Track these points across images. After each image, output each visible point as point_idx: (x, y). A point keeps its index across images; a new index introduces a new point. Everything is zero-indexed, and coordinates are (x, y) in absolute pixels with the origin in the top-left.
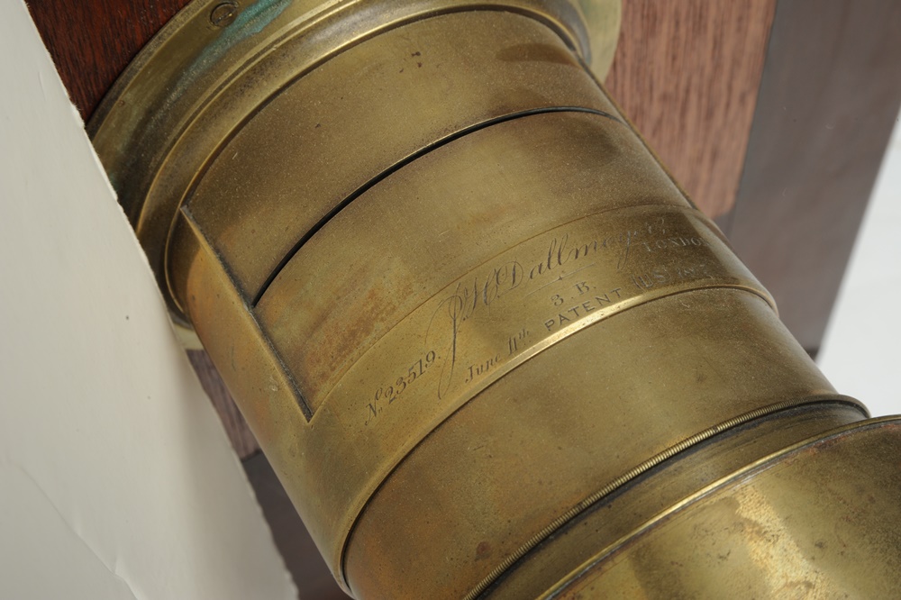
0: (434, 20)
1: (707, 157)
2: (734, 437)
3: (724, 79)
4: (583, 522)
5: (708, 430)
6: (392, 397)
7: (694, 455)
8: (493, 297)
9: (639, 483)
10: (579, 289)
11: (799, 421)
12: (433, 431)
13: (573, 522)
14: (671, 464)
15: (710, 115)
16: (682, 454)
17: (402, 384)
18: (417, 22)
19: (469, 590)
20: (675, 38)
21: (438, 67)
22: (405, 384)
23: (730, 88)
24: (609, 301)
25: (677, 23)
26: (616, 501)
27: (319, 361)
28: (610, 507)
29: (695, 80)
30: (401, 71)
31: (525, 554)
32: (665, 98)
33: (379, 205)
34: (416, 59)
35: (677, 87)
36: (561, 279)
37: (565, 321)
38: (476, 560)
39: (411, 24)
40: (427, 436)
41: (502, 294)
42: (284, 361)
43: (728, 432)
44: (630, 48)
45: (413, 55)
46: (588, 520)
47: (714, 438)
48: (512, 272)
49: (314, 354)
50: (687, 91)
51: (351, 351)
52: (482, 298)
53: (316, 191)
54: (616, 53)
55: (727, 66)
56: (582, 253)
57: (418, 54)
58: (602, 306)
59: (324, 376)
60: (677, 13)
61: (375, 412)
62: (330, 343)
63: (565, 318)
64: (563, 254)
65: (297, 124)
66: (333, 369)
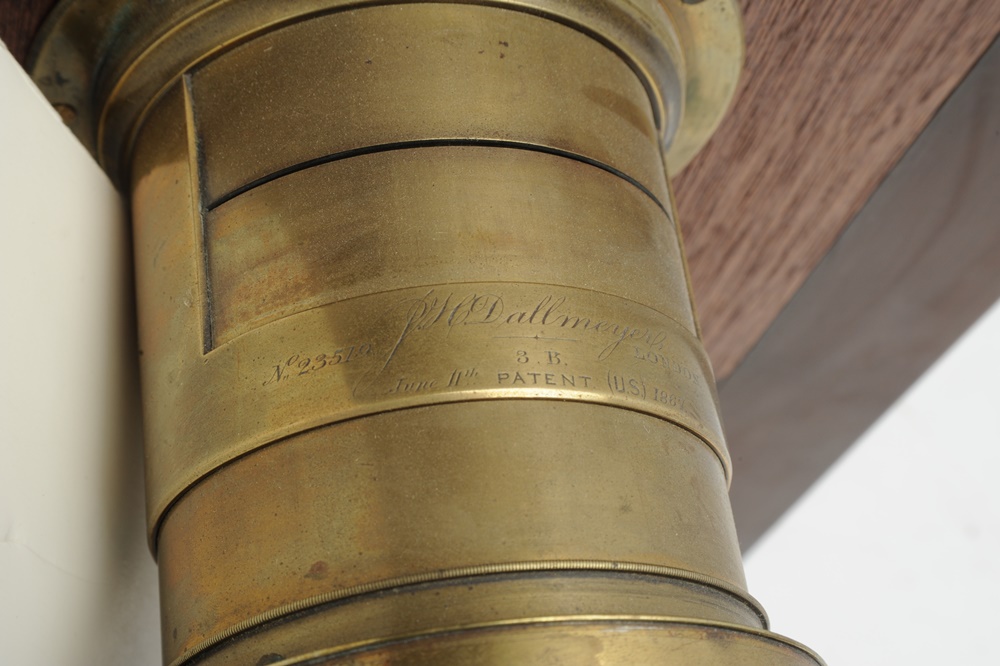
0: (539, 20)
1: (728, 313)
2: (630, 582)
3: (784, 242)
4: (436, 591)
5: (608, 561)
6: (306, 369)
7: (581, 580)
8: (459, 321)
9: (512, 579)
10: (550, 357)
11: (701, 600)
12: (329, 425)
13: (425, 585)
14: (553, 577)
15: (752, 271)
16: (570, 573)
17: (322, 362)
18: (520, 13)
19: (283, 603)
20: (759, 175)
21: (519, 67)
22: (325, 364)
23: (785, 255)
24: (573, 385)
25: (769, 161)
26: (480, 586)
27: (247, 298)
28: (471, 589)
29: (756, 228)
30: (481, 52)
31: (360, 594)
32: (719, 230)
33: (390, 172)
34: (502, 49)
35: (736, 225)
36: (536, 338)
37: (519, 381)
38: (306, 576)
39: (513, 12)
40: (320, 427)
41: (471, 323)
42: (211, 280)
43: (626, 575)
44: (711, 160)
45: (500, 43)
46: (441, 591)
47: (609, 574)
48: (491, 306)
49: (246, 287)
50: (743, 235)
51: (286, 303)
52: (447, 316)
53: (333, 125)
54: (696, 158)
55: (794, 229)
56: (571, 324)
57: (506, 44)
58: (564, 386)
59: (245, 315)
60: (773, 151)
61: (279, 377)
62: (269, 285)
63: (521, 379)
64: (551, 314)
65: (349, 50)
66: (259, 313)
